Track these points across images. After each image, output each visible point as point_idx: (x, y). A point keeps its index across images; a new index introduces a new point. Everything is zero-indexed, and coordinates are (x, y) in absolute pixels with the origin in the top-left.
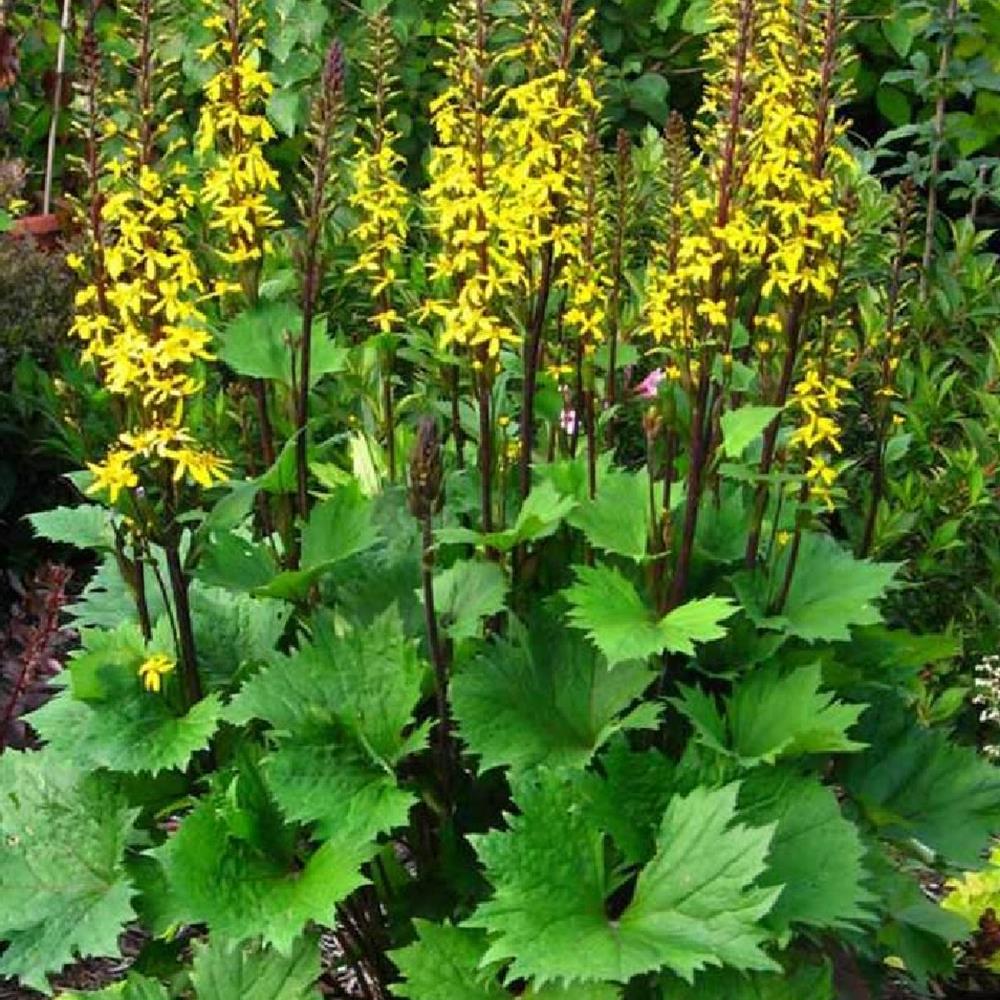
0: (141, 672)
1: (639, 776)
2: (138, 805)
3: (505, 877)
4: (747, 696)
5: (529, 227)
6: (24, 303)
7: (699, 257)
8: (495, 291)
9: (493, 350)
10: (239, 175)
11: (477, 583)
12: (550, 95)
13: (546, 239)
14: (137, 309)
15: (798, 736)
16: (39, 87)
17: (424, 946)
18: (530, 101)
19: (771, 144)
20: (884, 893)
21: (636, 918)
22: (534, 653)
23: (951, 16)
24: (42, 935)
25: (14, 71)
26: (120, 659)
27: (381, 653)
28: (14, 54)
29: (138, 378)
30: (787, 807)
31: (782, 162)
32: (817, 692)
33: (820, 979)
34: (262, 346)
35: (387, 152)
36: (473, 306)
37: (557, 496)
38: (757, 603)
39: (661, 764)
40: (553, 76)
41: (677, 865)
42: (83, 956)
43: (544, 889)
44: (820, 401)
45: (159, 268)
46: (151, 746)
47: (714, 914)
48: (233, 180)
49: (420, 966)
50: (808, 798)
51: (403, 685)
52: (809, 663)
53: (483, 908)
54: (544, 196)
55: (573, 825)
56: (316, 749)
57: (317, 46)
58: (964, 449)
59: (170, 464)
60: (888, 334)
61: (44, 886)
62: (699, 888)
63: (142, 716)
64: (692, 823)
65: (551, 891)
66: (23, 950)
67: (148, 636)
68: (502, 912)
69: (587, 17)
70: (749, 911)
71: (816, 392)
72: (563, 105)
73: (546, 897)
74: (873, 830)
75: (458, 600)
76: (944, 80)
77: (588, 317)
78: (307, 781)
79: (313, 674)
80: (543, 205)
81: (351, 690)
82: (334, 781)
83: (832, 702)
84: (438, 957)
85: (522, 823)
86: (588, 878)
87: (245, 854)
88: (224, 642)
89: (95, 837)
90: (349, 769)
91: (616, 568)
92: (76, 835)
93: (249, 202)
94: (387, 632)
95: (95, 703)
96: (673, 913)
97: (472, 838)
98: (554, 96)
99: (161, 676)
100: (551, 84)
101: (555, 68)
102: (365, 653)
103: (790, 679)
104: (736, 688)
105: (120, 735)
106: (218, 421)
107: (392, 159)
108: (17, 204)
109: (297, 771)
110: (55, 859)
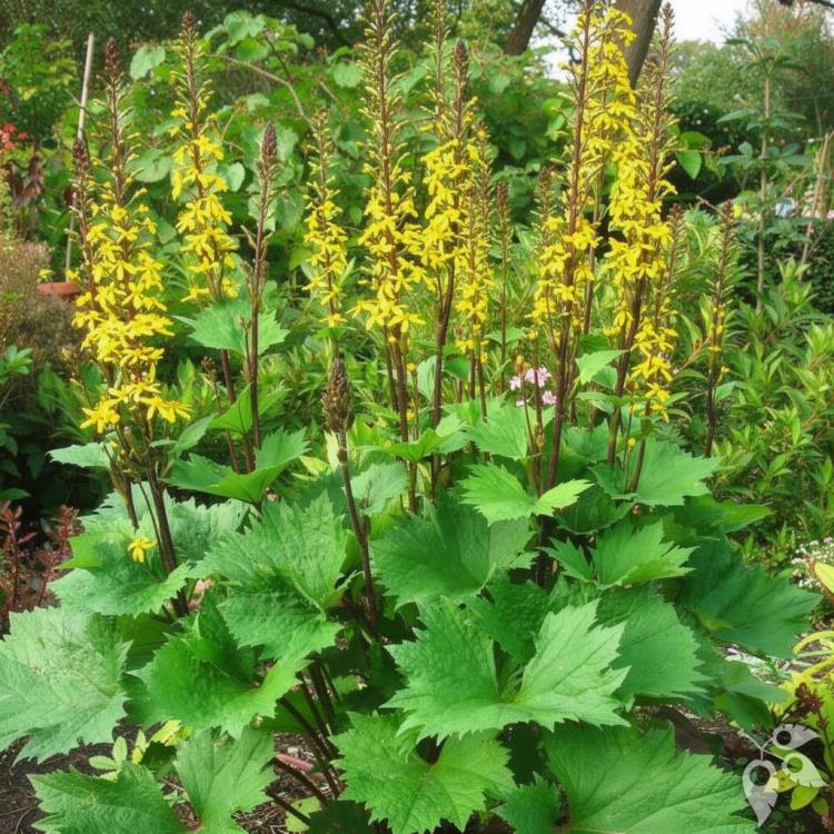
0: (129, 549)
1: (521, 602)
2: (130, 639)
3: (416, 673)
4: (607, 548)
5: (437, 247)
6: (50, 335)
7: (556, 257)
8: (402, 287)
9: (404, 329)
10: (200, 213)
11: (386, 479)
12: (450, 157)
13: (448, 256)
14: (113, 302)
15: (640, 565)
16: (62, 199)
17: (357, 732)
18: (435, 162)
19: (623, 188)
20: (717, 675)
21: (525, 700)
22: (441, 526)
23: (767, 116)
24: (58, 732)
25: (40, 185)
26: (113, 539)
27: (317, 529)
28: (40, 173)
29: (117, 349)
30: (638, 619)
31: (632, 198)
32: (662, 542)
33: (665, 739)
34: (225, 330)
35: (329, 205)
36: (388, 298)
37: (459, 421)
38: (616, 487)
39: (536, 593)
40: (450, 143)
41: (554, 660)
42: (86, 743)
43: (447, 680)
44: (653, 344)
45: (126, 273)
46: (136, 599)
47: (581, 691)
48: (196, 216)
49: (355, 746)
50: (654, 612)
51: (334, 551)
52: (654, 522)
53: (400, 694)
54: (446, 225)
55: (470, 636)
56: (264, 596)
57: (290, 162)
58: (786, 408)
59: (144, 407)
60: (715, 310)
61: (63, 702)
62: (569, 674)
63: (131, 580)
64: (563, 631)
65: (454, 682)
66: (42, 741)
67: (136, 526)
68: (415, 696)
69: (472, 102)
70: (606, 687)
71: (650, 338)
72: (457, 162)
73: (450, 686)
74: (707, 632)
75: (372, 491)
76: (765, 160)
77: (474, 305)
78: (256, 620)
79: (263, 546)
80: (446, 231)
81: (294, 557)
82: (278, 619)
83: (672, 548)
84: (368, 739)
85: (427, 635)
86: (484, 673)
87: (215, 675)
88: (199, 537)
89: (101, 664)
90: (291, 610)
91: (502, 466)
92: (86, 665)
93: (209, 231)
94: (321, 513)
95: (94, 570)
96: (552, 694)
97: (391, 648)
98: (452, 158)
99: (145, 551)
100: (448, 150)
101: (452, 138)
102: (304, 530)
103: (640, 535)
104: (599, 543)
105: (112, 592)
106: (203, 403)
107: (333, 209)
108: (44, 273)
109: (249, 612)
110: (71, 684)
